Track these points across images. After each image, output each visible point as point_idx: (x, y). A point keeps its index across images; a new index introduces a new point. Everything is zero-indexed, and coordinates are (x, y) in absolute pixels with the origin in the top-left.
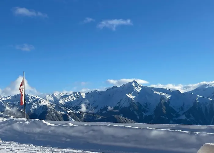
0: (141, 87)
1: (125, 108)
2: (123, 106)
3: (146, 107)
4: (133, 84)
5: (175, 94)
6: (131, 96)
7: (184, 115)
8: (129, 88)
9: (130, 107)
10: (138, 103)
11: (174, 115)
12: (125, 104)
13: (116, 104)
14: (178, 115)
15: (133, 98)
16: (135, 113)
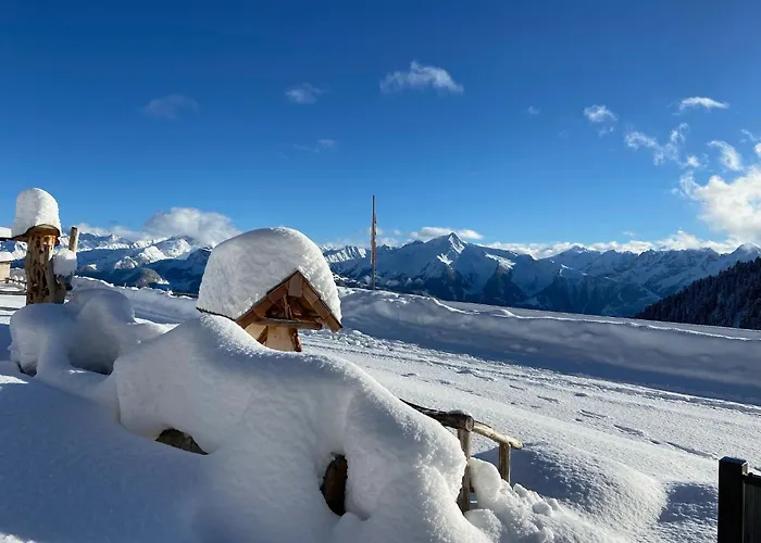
0: (464, 244)
1: (432, 279)
2: (431, 276)
3: (471, 279)
4: (451, 239)
5: (523, 261)
6: (445, 260)
7: (535, 299)
8: (443, 245)
9: (442, 278)
10: (457, 272)
11: (518, 297)
12: (433, 273)
13: (418, 272)
14: (523, 298)
15: (448, 263)
16: (451, 288)
